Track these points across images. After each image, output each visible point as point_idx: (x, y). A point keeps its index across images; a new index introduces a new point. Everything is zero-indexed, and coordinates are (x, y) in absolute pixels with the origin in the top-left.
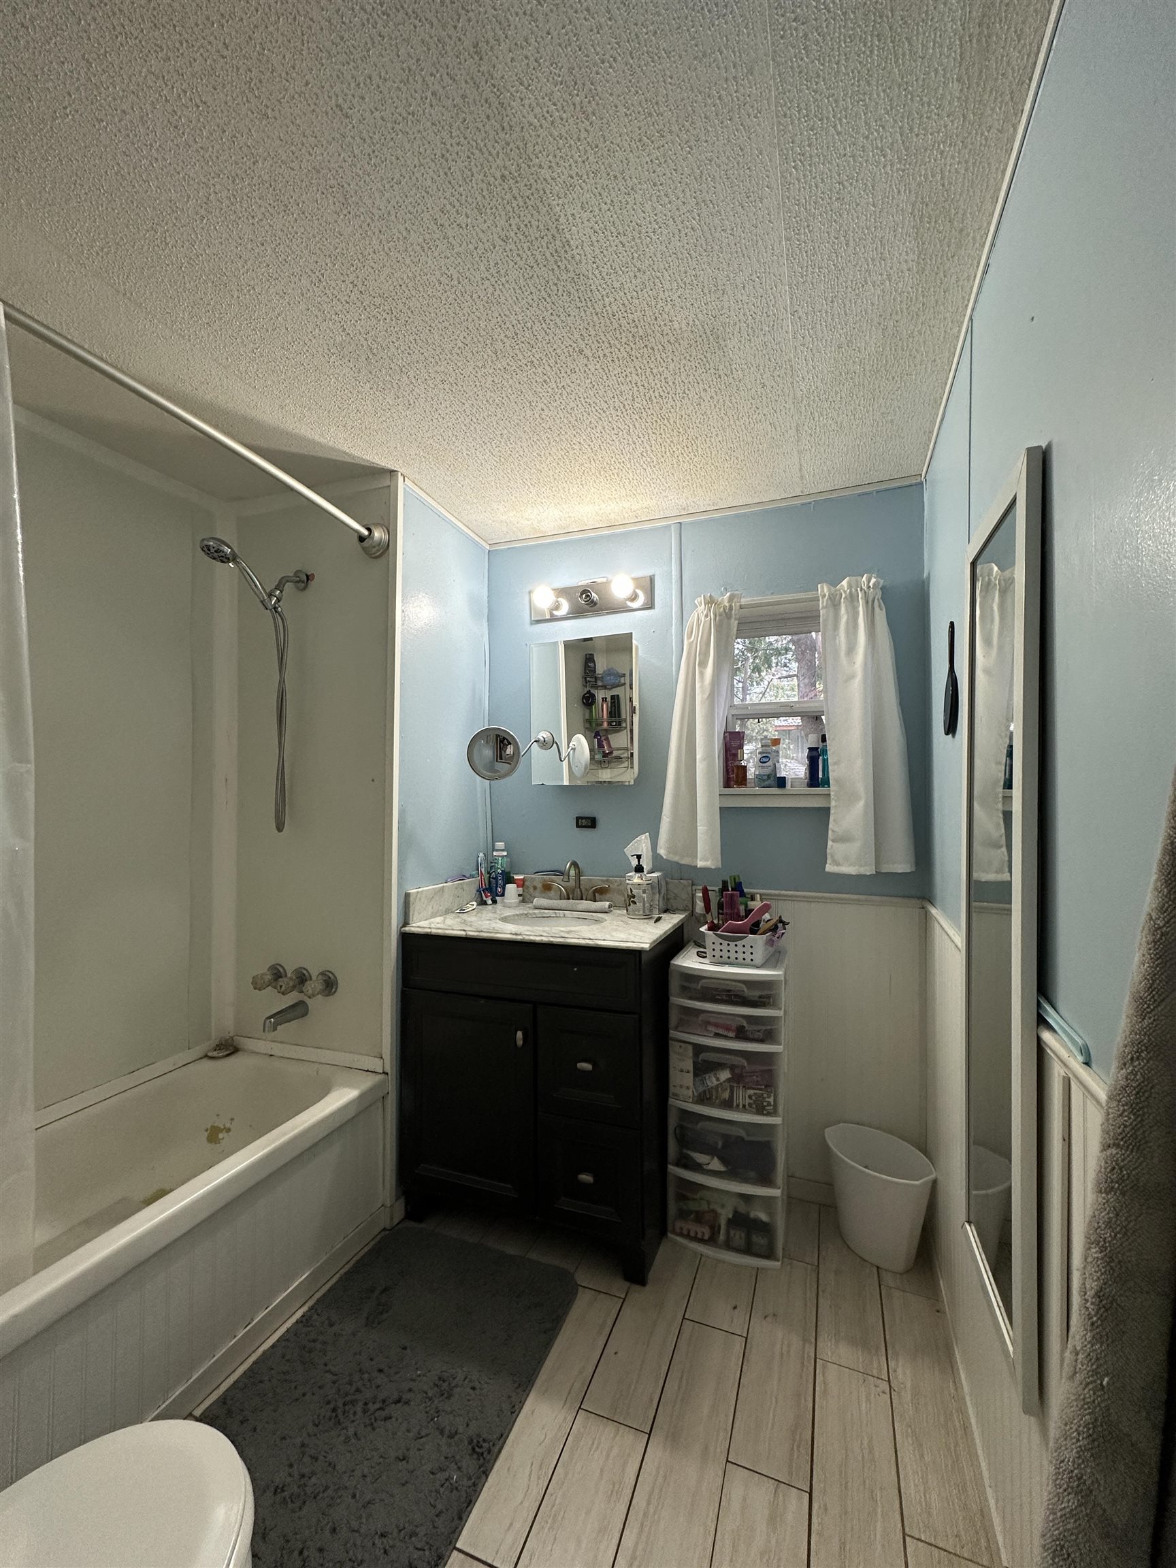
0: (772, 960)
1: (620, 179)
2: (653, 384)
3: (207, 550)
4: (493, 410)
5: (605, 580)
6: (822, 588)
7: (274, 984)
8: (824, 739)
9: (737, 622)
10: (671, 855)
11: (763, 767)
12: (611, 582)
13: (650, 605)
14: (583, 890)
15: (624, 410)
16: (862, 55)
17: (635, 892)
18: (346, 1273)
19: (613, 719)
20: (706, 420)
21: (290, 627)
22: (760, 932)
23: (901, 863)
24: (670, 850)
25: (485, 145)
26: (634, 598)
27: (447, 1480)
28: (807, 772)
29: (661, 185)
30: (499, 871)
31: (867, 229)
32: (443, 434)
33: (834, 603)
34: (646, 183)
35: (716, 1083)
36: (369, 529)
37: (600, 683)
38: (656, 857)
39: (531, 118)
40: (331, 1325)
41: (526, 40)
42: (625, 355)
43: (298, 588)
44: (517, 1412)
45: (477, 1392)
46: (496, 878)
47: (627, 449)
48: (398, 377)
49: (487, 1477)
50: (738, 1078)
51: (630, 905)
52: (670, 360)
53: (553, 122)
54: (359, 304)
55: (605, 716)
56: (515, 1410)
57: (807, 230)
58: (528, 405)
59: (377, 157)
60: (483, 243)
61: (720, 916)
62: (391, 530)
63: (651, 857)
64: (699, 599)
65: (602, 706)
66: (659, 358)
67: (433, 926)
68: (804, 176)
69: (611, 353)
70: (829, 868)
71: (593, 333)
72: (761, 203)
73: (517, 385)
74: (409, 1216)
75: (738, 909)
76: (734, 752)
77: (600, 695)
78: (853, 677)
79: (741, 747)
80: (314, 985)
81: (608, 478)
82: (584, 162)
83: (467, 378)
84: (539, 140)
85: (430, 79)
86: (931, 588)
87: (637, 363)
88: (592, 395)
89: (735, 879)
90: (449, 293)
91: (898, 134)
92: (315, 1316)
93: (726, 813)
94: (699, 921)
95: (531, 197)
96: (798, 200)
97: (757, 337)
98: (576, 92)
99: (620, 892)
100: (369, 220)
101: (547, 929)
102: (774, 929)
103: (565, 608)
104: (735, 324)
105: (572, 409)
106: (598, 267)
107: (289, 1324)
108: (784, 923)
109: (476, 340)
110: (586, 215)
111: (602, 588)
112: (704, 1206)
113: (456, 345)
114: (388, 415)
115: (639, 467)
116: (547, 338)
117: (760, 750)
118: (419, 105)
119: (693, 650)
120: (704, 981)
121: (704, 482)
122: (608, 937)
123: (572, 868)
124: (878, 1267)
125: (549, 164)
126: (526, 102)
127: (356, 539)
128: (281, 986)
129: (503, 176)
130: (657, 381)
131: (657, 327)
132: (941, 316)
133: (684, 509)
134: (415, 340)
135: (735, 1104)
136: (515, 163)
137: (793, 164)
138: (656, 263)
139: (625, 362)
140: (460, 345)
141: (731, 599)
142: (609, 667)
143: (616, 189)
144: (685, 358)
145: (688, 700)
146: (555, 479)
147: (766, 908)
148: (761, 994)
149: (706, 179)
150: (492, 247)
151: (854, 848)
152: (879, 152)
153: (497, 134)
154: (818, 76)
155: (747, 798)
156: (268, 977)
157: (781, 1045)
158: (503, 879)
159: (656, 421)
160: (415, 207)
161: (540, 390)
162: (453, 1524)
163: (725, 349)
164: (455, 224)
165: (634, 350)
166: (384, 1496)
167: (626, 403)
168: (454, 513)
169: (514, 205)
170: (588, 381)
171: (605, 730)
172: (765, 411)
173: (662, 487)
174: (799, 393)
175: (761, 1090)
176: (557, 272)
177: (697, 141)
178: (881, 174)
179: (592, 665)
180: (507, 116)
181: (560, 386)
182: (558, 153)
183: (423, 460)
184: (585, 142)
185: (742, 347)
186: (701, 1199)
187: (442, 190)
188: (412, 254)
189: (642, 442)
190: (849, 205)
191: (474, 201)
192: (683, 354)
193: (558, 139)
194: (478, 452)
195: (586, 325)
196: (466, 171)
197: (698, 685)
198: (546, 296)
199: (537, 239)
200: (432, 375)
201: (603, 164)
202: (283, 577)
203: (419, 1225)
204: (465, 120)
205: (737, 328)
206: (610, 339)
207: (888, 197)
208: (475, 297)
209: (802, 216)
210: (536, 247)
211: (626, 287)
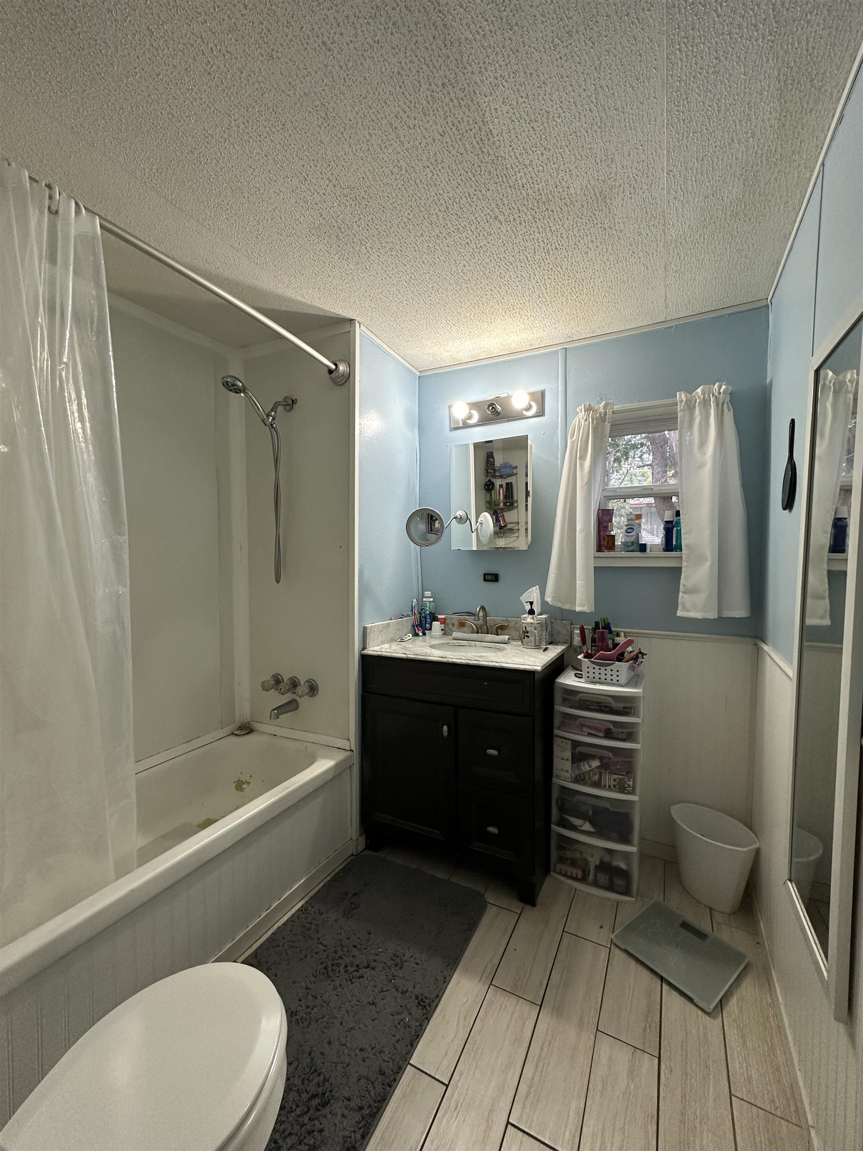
0: (634, 681)
1: (534, 75)
2: (551, 240)
3: (226, 385)
4: (427, 269)
5: (506, 395)
6: (680, 396)
7: (276, 687)
8: (678, 514)
9: (610, 424)
10: (556, 602)
11: (628, 536)
12: (511, 396)
13: (541, 413)
14: (488, 627)
15: (527, 261)
17: (528, 629)
18: (328, 882)
19: (507, 501)
20: (591, 266)
21: (281, 434)
22: (624, 660)
23: (739, 610)
24: (554, 598)
25: (431, 61)
26: (529, 408)
27: (402, 1020)
28: (664, 539)
29: (567, 77)
30: (428, 612)
31: (737, 95)
32: (390, 290)
33: (690, 406)
34: (555, 77)
35: (588, 768)
36: (336, 365)
37: (497, 474)
38: (544, 603)
39: (467, 34)
40: (321, 914)
42: (530, 217)
43: (285, 409)
44: (447, 982)
45: (420, 966)
46: (425, 617)
47: (527, 292)
48: (358, 248)
49: (429, 1021)
50: (605, 766)
51: (524, 638)
52: (565, 219)
53: (484, 35)
54: (333, 195)
55: (501, 499)
56: (446, 981)
57: (685, 102)
58: (454, 263)
59: (350, 79)
60: (426, 139)
61: (593, 648)
62: (351, 364)
63: (540, 604)
64: (580, 407)
65: (499, 491)
66: (557, 218)
67: (383, 650)
68: (686, 55)
69: (520, 217)
70: (680, 613)
71: (506, 202)
72: (649, 83)
73: (447, 249)
74: (368, 847)
75: (607, 644)
76: (605, 524)
77: (498, 482)
78: (702, 465)
79: (611, 521)
80: (303, 689)
81: (512, 316)
82: (506, 65)
83: (409, 245)
84: (473, 51)
86: (773, 391)
87: (539, 224)
88: (503, 251)
89: (604, 620)
90: (398, 181)
91: (771, 10)
92: (310, 908)
93: (599, 571)
94: (575, 651)
95: (464, 98)
96: (680, 77)
97: (638, 195)
98: (503, 8)
99: (517, 629)
100: (342, 130)
101: (463, 654)
102: (635, 658)
103: (476, 417)
104: (620, 185)
105: (487, 263)
106: (513, 149)
107: (293, 911)
108: (643, 654)
109: (417, 216)
110: (506, 108)
111: (505, 401)
112: (578, 855)
113: (402, 220)
114: (350, 278)
115: (536, 306)
116: (470, 208)
117: (626, 523)
118: (383, 34)
119: (575, 447)
120: (580, 695)
121: (586, 315)
122: (510, 661)
123: (481, 611)
124: (710, 908)
125: (480, 70)
126: (464, 22)
127: (326, 370)
128: (281, 689)
129: (443, 84)
130: (554, 237)
131: (556, 193)
132: (796, 164)
133: (569, 337)
134: (372, 219)
135: (603, 785)
136: (453, 73)
137: (678, 47)
138: (559, 141)
139: (530, 223)
140: (406, 220)
141: (606, 406)
142: (504, 461)
143: (531, 84)
144: (578, 217)
145: (570, 484)
146: (471, 319)
147: (630, 643)
148: (625, 706)
149: (604, 68)
150: (432, 141)
151: (700, 599)
152: (753, 28)
153: (441, 50)
155: (611, 560)
156: (272, 683)
157: (639, 743)
158: (430, 618)
159: (552, 269)
160: (376, 116)
161: (463, 250)
162: (407, 1048)
163: (611, 207)
164: (406, 126)
165: (538, 213)
166: (361, 1026)
167: (528, 256)
168: (395, 349)
169: (451, 106)
170: (501, 241)
171: (502, 509)
172: (641, 254)
173: (553, 321)
174: (669, 238)
175: (623, 775)
176: (481, 156)
177: (598, 37)
178: (753, 47)
179: (492, 460)
180: (449, 34)
181: (479, 246)
182: (487, 60)
183: (374, 310)
184: (509, 48)
185: (625, 204)
186: (576, 850)
187: (397, 100)
188: (373, 152)
189: (540, 286)
190: (723, 76)
191: (421, 106)
192: (576, 214)
193: (487, 48)
194: (414, 302)
195: (501, 197)
196: (416, 82)
197: (578, 474)
198: (471, 177)
199: (467, 131)
200: (384, 245)
201: (522, 65)
202: (276, 403)
203: (374, 854)
204: (417, 42)
205: (621, 189)
206: (519, 206)
207: (758, 66)
208: (418, 181)
209: (682, 90)
210: (466, 138)
211: (534, 163)
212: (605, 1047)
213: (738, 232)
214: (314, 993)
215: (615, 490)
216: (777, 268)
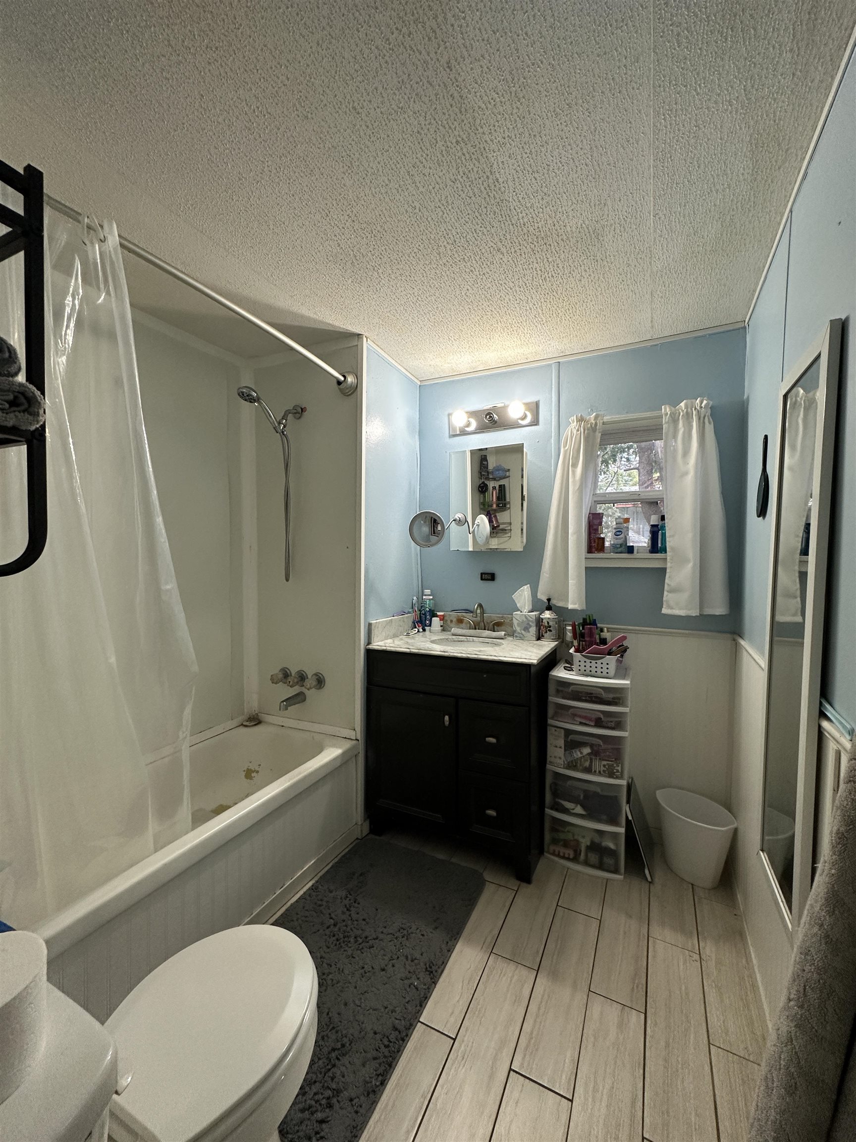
0: (621, 672)
1: (538, 136)
2: (548, 269)
3: (242, 395)
4: (433, 292)
5: (503, 405)
6: (665, 409)
7: (284, 681)
8: (663, 518)
9: (600, 434)
10: (548, 598)
11: (617, 539)
12: (508, 406)
13: (535, 422)
14: (485, 623)
15: (525, 287)
16: (719, 42)
17: (551, 624)
19: (500, 502)
20: (584, 291)
21: (291, 442)
22: (613, 654)
23: (719, 608)
24: (547, 595)
25: (447, 123)
26: (524, 417)
27: (411, 984)
28: (650, 542)
29: (567, 138)
30: (428, 609)
31: (715, 155)
32: (397, 309)
33: (674, 420)
34: (556, 138)
35: (580, 755)
36: (344, 376)
37: (491, 477)
39: (481, 104)
40: (330, 892)
41: (482, 56)
42: (530, 250)
43: (295, 418)
45: (426, 937)
46: (425, 614)
47: (525, 313)
48: (371, 273)
49: (435, 985)
50: (595, 753)
52: (562, 252)
53: (495, 105)
54: (351, 229)
55: (494, 500)
56: (450, 951)
57: (669, 160)
58: (458, 287)
59: (375, 136)
60: (439, 185)
62: (359, 376)
64: (572, 418)
65: (493, 493)
66: (554, 251)
67: (387, 645)
68: (670, 124)
69: (520, 249)
70: (665, 611)
71: (508, 237)
72: (637, 144)
73: (452, 275)
74: (372, 831)
75: (595, 639)
76: (595, 527)
77: (491, 484)
78: (687, 473)
79: (601, 524)
80: (310, 682)
81: (510, 333)
82: (514, 128)
83: (418, 272)
84: (484, 117)
85: (415, 86)
87: (538, 256)
88: (504, 278)
89: (591, 617)
90: (412, 218)
91: (742, 91)
93: (590, 571)
94: (567, 646)
95: (475, 153)
96: (665, 140)
97: (627, 233)
98: (513, 85)
99: (511, 625)
100: (365, 176)
101: (464, 649)
103: (474, 425)
104: (611, 225)
105: (489, 288)
106: (516, 194)
109: (427, 247)
110: (511, 162)
111: (502, 411)
112: (570, 837)
113: (413, 250)
114: (361, 298)
115: (532, 325)
116: (476, 242)
117: (615, 527)
118: (407, 102)
119: (568, 455)
120: (572, 687)
121: (579, 334)
122: (507, 655)
123: (479, 609)
124: (692, 884)
125: (489, 131)
126: (478, 94)
127: (335, 382)
128: (289, 682)
129: (457, 142)
130: (551, 267)
131: (554, 231)
132: (768, 210)
133: (562, 352)
134: (386, 249)
135: (593, 770)
136: (466, 133)
137: (663, 117)
138: (558, 189)
139: (529, 255)
140: (416, 250)
141: (596, 418)
142: (498, 465)
143: (535, 143)
144: (573, 250)
145: (564, 491)
146: (471, 336)
148: (614, 696)
149: (599, 132)
150: (444, 187)
151: (684, 597)
152: (727, 103)
153: (457, 115)
154: (686, 59)
155: (601, 561)
156: (281, 676)
157: (626, 731)
158: (430, 615)
159: (548, 293)
160: (396, 165)
161: (468, 277)
162: (417, 1008)
163: (603, 243)
164: (422, 174)
165: (537, 247)
166: (374, 989)
167: (527, 282)
168: (398, 361)
169: (463, 159)
170: (502, 269)
171: (495, 510)
172: (629, 282)
173: (548, 338)
174: (655, 269)
175: (612, 761)
176: (488, 199)
177: (594, 108)
178: (728, 118)
179: (485, 463)
180: (464, 104)
181: (482, 274)
182: (497, 124)
183: (381, 326)
184: (516, 115)
185: (615, 240)
186: (568, 832)
187: (415, 153)
188: (390, 194)
189: (536, 308)
190: (703, 140)
191: (436, 159)
192: (571, 248)
193: (497, 115)
194: (420, 320)
195: (504, 232)
196: (433, 140)
197: (570, 480)
198: (478, 216)
199: (476, 179)
200: (394, 271)
201: (527, 128)
202: (287, 411)
203: (377, 837)
204: (436, 109)
205: (613, 228)
206: (520, 240)
207: (732, 133)
208: (429, 219)
209: (667, 151)
210: (475, 184)
211: (535, 206)
212: (597, 1007)
213: (717, 265)
214: (328, 962)
215: (604, 495)
216: (753, 295)
